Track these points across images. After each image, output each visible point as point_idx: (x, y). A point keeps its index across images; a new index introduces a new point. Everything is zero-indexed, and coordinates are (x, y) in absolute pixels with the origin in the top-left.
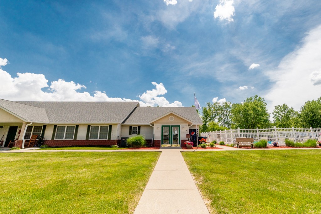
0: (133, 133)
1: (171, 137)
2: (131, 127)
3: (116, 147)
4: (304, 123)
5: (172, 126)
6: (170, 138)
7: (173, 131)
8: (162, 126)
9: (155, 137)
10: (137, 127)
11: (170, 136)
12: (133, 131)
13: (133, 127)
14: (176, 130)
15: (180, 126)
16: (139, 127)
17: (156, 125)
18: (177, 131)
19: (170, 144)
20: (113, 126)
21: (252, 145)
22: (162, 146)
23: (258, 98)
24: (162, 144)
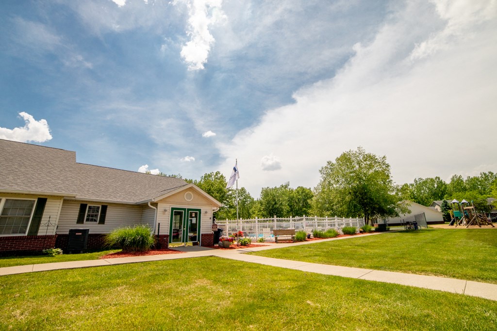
0: (87, 220)
1: (185, 229)
2: (83, 207)
3: (59, 253)
4: (265, 213)
5: (189, 210)
6: (184, 231)
7: (189, 219)
8: (172, 208)
9: (160, 229)
10: (99, 207)
11: (184, 227)
12: (88, 216)
13: (90, 207)
14: (193, 217)
15: (200, 210)
16: (105, 208)
17: (161, 207)
18: (195, 219)
19: (183, 242)
20: (48, 200)
21: (293, 237)
22: (170, 246)
23: (219, 175)
24: (170, 242)
